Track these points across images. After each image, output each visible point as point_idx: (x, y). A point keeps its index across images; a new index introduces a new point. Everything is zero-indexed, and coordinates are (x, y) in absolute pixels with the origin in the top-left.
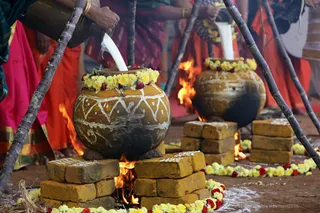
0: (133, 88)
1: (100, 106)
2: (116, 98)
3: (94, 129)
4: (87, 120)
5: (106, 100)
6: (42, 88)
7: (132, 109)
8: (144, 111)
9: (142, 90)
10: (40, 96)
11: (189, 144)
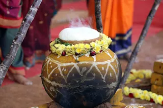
0: (87, 55)
1: (60, 69)
2: (72, 63)
3: (55, 87)
4: (50, 79)
5: (65, 65)
6: (7, 62)
7: (84, 73)
8: (94, 75)
9: (94, 57)
10: (5, 68)
11: (157, 80)
